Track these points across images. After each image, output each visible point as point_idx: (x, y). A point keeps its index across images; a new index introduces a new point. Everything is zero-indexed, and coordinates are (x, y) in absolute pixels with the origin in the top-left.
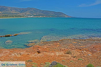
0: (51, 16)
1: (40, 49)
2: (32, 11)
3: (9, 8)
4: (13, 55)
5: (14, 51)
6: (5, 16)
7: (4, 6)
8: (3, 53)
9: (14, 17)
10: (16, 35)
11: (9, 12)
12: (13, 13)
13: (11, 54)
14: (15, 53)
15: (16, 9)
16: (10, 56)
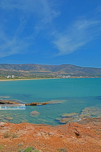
0: (97, 76)
1: (79, 130)
2: (69, 69)
3: (38, 66)
4: (39, 134)
5: (41, 128)
6: (33, 76)
7: (33, 64)
8: (26, 129)
9: (43, 78)
10: (45, 104)
11: (37, 71)
12: (43, 73)
13: (36, 133)
14: (42, 131)
15: (47, 67)
16: (34, 135)
